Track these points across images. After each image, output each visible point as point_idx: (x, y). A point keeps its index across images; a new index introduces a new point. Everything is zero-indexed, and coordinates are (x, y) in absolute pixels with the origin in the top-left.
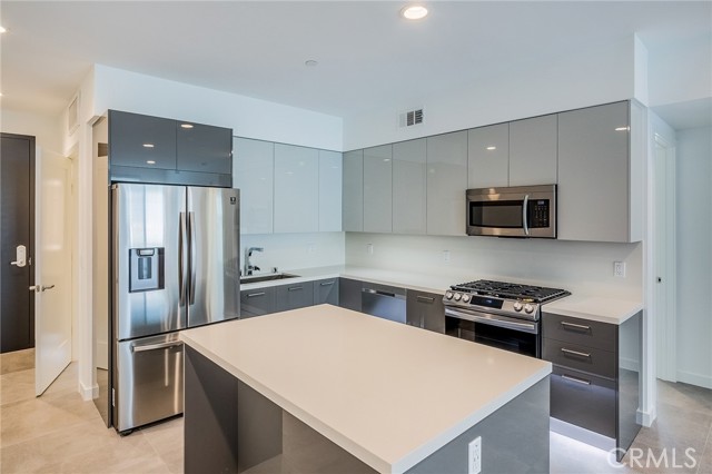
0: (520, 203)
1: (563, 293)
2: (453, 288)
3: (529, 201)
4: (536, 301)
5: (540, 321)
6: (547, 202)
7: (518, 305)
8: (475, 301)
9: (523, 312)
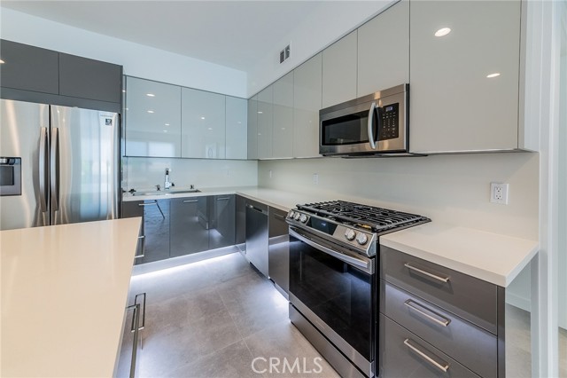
0: (365, 114)
1: (420, 220)
2: (299, 208)
3: (375, 110)
4: (373, 230)
5: (377, 258)
6: (396, 106)
7: (350, 233)
8: (310, 222)
9: (354, 244)
